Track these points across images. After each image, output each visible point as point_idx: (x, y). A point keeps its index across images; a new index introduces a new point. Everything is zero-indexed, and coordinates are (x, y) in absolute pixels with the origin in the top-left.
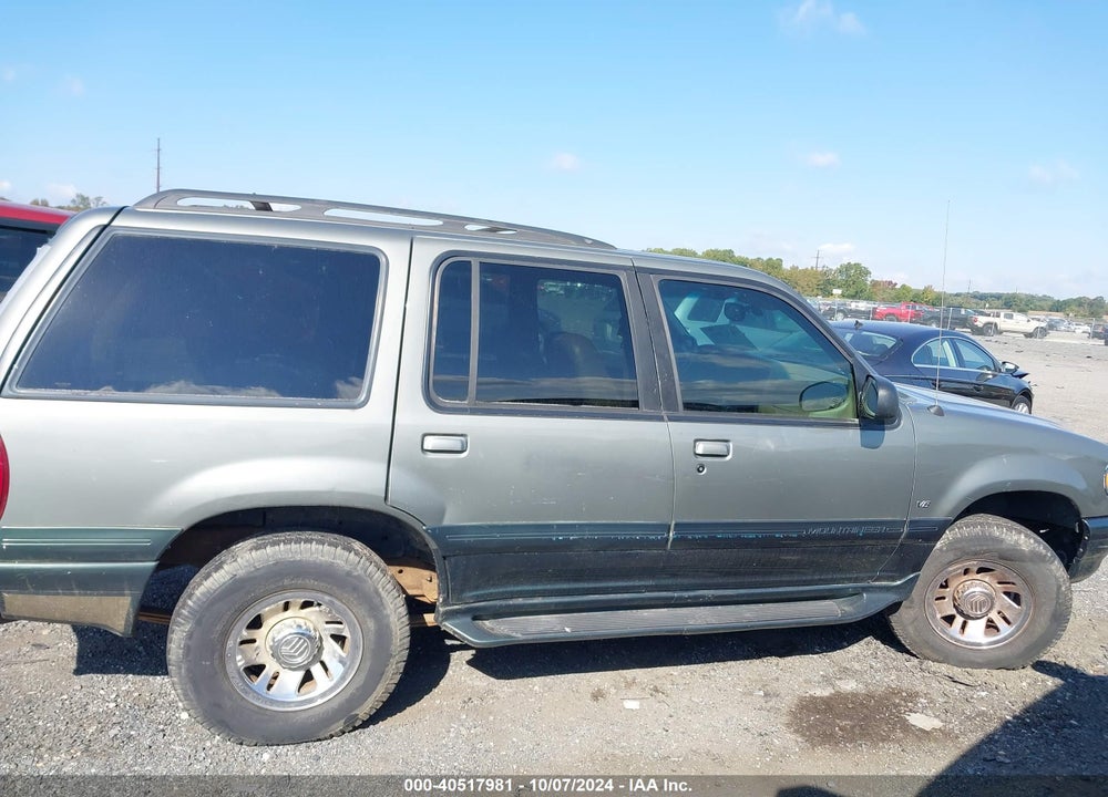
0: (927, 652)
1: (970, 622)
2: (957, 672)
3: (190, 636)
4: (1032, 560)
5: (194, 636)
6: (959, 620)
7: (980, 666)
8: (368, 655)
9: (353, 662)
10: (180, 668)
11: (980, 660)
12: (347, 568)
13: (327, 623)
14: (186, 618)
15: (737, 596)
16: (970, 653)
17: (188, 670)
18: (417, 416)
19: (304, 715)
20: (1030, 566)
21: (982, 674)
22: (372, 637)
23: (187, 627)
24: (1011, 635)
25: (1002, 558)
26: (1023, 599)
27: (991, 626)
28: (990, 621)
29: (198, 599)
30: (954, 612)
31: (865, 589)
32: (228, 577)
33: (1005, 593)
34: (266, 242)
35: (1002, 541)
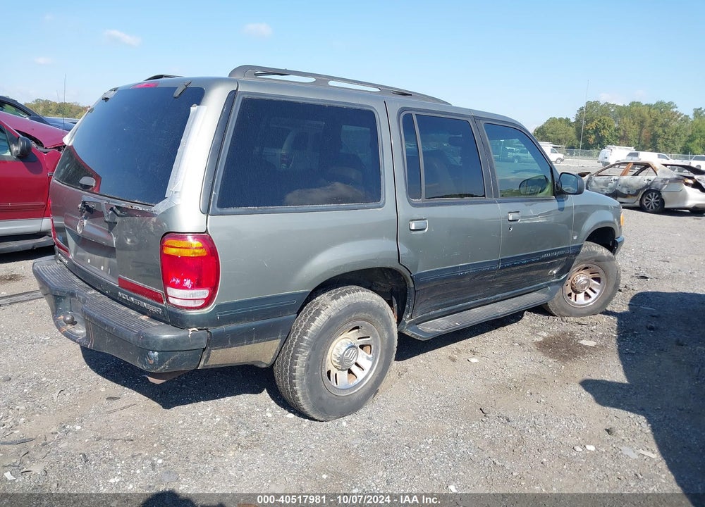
0: (562, 313)
1: (578, 295)
2: (577, 320)
3: (309, 358)
4: (608, 260)
5: (312, 358)
6: (573, 294)
7: (585, 315)
8: (384, 353)
9: (376, 359)
10: (302, 380)
11: (585, 312)
12: (377, 304)
13: (359, 339)
14: (305, 348)
15: (510, 295)
16: (581, 310)
17: (308, 380)
18: (406, 210)
19: (356, 395)
20: (607, 263)
21: (588, 319)
22: (386, 343)
23: (307, 353)
24: (597, 298)
25: (596, 261)
26: (602, 280)
27: (587, 295)
28: (586, 293)
29: (312, 335)
30: (571, 291)
31: (549, 284)
32: (326, 318)
33: (593, 278)
34: (322, 103)
35: (596, 253)
